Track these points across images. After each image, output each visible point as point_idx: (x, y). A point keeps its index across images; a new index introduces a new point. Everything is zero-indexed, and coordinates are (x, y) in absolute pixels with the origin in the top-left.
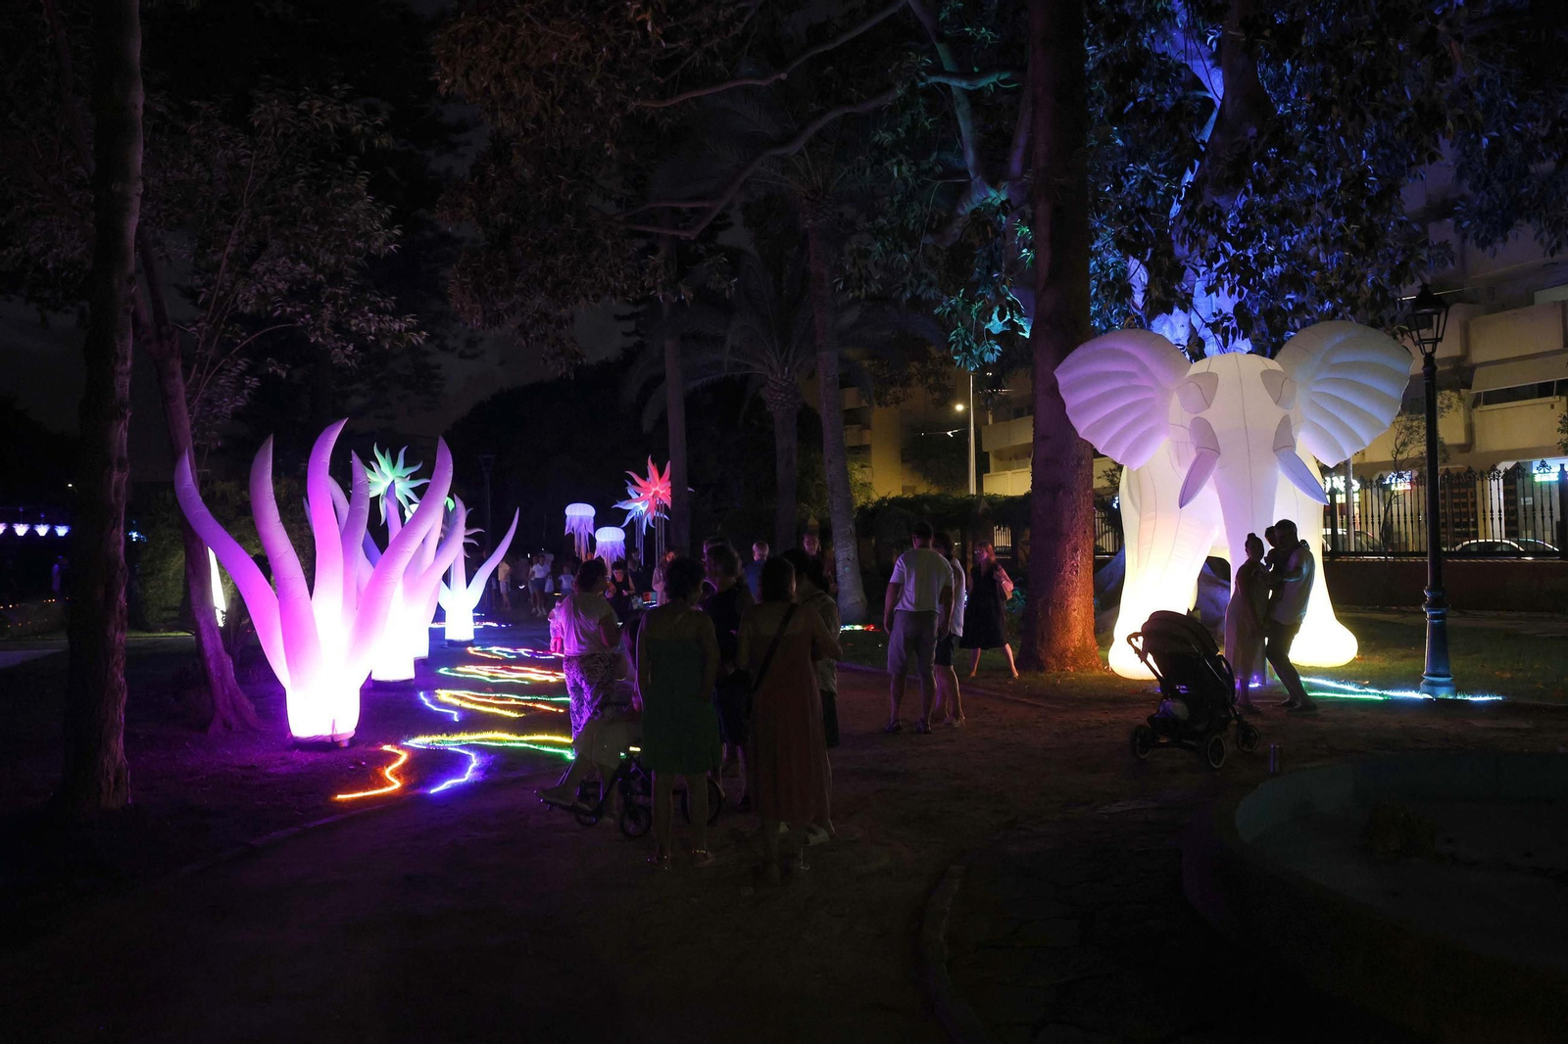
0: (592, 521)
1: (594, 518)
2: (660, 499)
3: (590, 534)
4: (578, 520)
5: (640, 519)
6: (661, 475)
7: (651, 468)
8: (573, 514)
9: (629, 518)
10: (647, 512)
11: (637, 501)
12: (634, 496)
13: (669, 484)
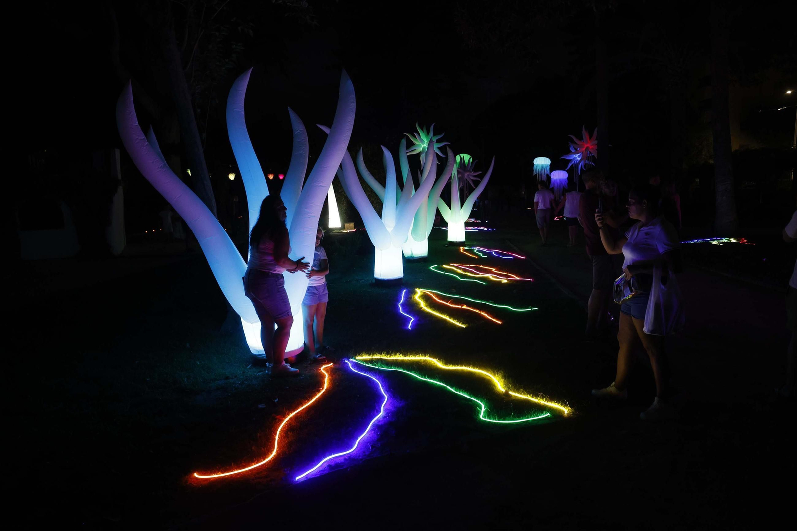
0: (549, 168)
1: (550, 165)
2: (590, 153)
3: (547, 175)
4: (541, 167)
5: (577, 165)
6: (591, 137)
7: (585, 134)
8: (538, 163)
9: (570, 165)
10: (581, 160)
11: (576, 153)
12: (573, 151)
13: (596, 142)
